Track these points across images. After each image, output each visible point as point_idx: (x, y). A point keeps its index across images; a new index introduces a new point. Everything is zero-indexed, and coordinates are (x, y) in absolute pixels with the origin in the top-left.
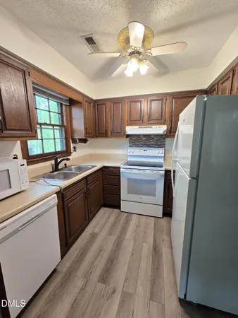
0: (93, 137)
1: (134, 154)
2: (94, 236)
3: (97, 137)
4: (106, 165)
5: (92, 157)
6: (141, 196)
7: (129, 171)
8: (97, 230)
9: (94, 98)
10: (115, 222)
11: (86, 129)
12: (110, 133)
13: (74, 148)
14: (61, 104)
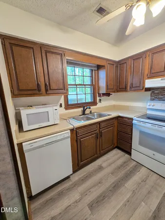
0: (114, 92)
1: (154, 108)
2: (100, 168)
3: (118, 91)
4: (121, 115)
5: (114, 108)
6: (155, 153)
7: (142, 124)
8: (104, 165)
9: (117, 60)
10: (121, 166)
11: (107, 86)
12: (129, 88)
13: (100, 100)
14: (92, 70)
